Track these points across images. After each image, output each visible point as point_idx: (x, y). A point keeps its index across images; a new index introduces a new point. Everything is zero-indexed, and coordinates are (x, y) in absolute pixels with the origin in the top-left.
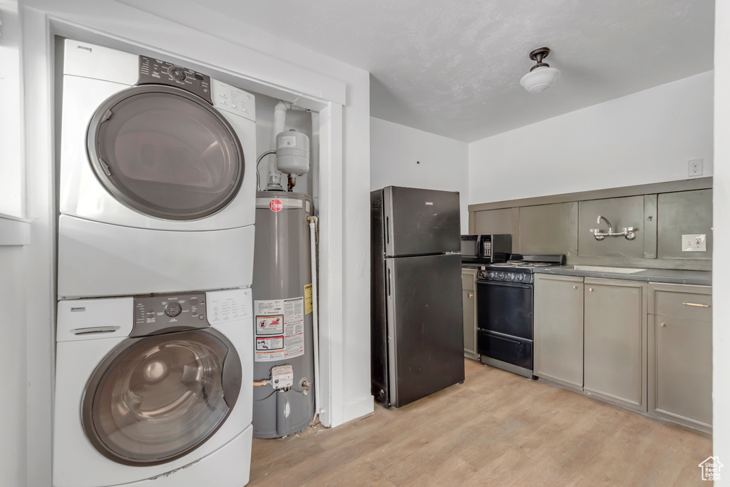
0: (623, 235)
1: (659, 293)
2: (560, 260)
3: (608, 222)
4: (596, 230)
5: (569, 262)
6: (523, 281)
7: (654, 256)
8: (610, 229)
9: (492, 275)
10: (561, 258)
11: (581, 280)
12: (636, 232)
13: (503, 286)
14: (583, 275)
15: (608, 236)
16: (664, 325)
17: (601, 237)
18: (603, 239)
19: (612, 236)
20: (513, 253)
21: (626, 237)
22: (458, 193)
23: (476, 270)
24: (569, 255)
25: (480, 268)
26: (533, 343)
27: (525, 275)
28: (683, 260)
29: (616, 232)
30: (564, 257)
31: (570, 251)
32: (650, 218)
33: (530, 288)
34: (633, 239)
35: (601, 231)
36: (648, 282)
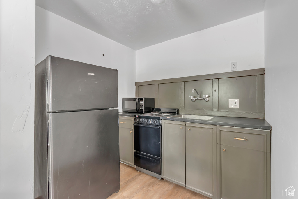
0: (204, 99)
1: (222, 132)
2: (176, 112)
3: (197, 93)
4: (192, 96)
5: (180, 113)
6: (156, 124)
7: (217, 110)
8: (198, 96)
9: (141, 120)
10: (177, 110)
11: (184, 124)
12: (209, 98)
13: (147, 127)
14: (185, 121)
15: (197, 99)
16: (225, 150)
17: (194, 100)
18: (195, 101)
19: (199, 99)
20: (155, 107)
21: (205, 100)
22: (117, 70)
23: (134, 118)
24: (180, 109)
25: (136, 116)
26: (161, 159)
27: (157, 121)
28: (229, 112)
29: (201, 97)
30: (178, 110)
31: (181, 107)
32: (215, 90)
33: (160, 128)
34: (208, 101)
35: (194, 97)
36: (216, 125)
